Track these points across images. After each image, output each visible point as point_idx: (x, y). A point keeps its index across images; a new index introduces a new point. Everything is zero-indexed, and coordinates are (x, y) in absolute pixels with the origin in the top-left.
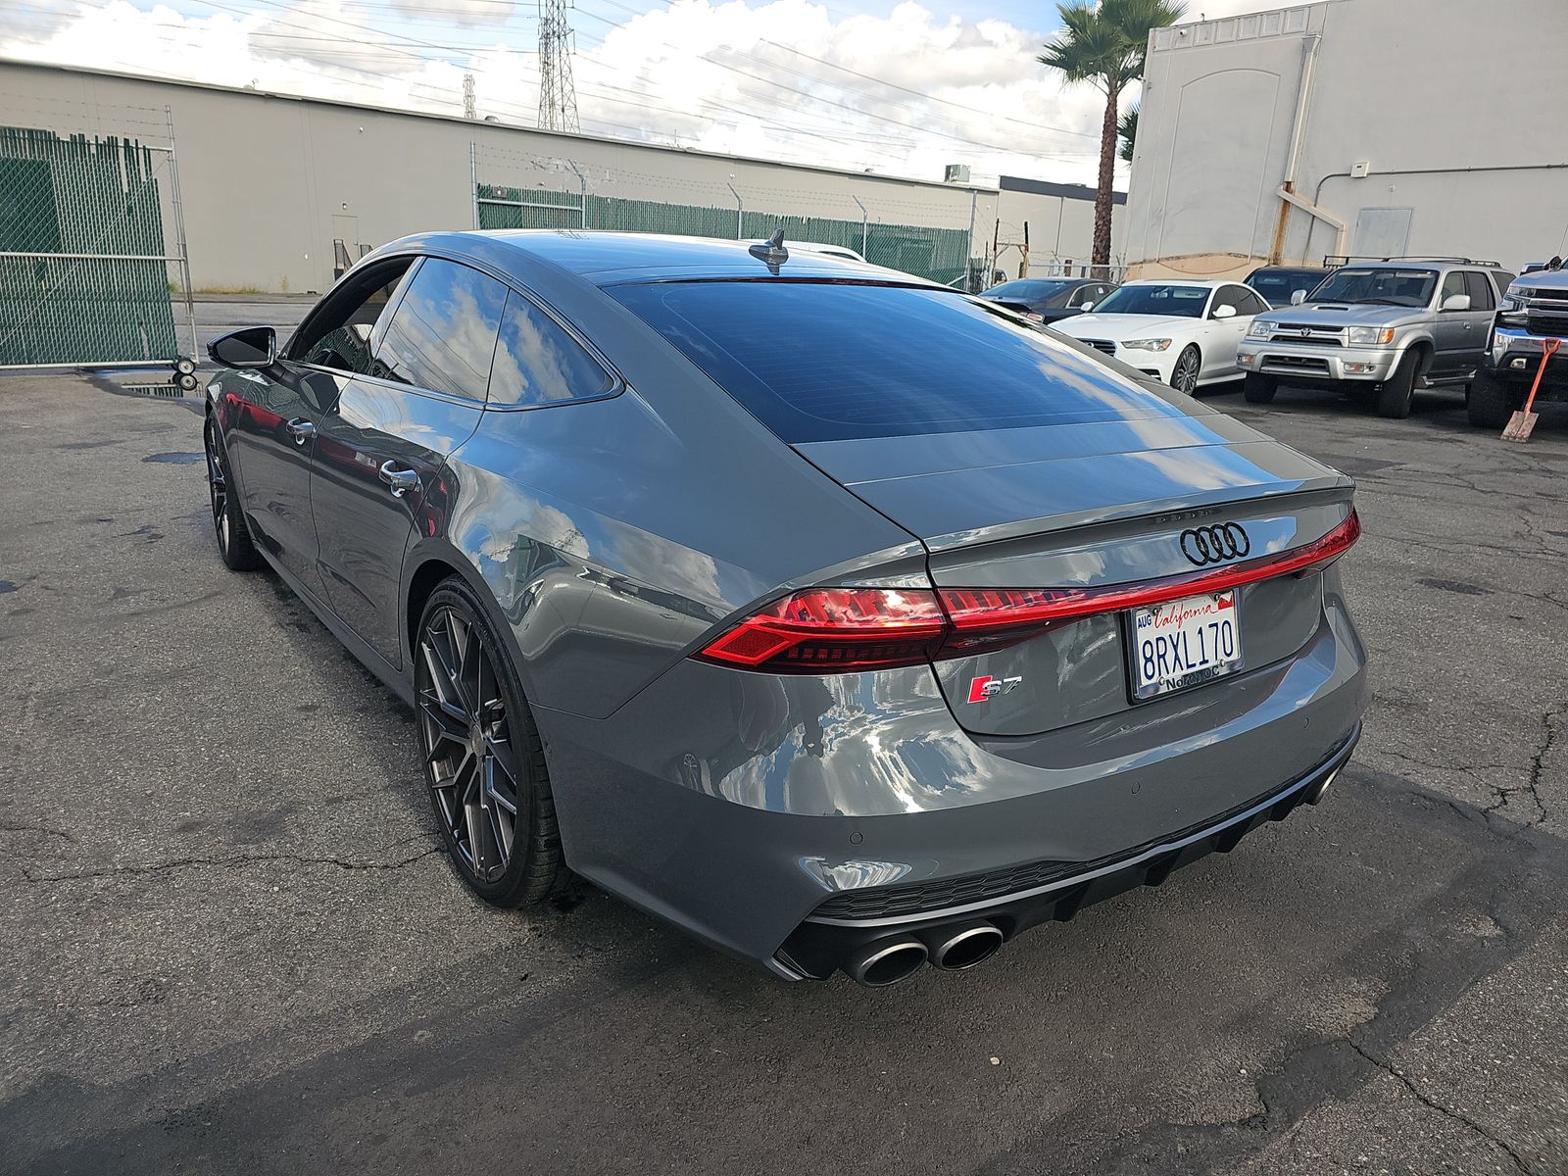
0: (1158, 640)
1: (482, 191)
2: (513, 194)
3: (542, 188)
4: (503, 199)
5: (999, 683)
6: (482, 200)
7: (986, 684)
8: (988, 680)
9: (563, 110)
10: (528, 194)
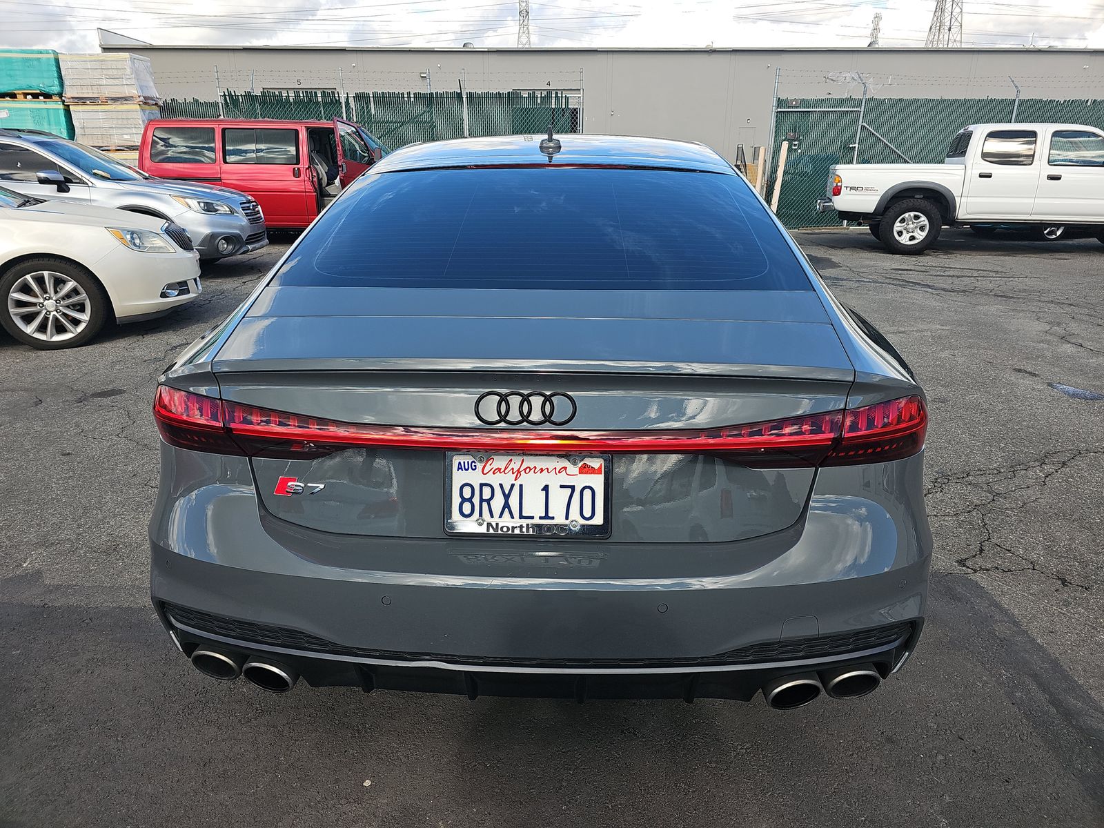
0: (482, 485)
1: (780, 103)
2: (805, 103)
3: (830, 97)
4: (796, 107)
5: (303, 485)
6: (779, 110)
7: (290, 484)
8: (294, 481)
9: (950, 30)
10: (816, 102)
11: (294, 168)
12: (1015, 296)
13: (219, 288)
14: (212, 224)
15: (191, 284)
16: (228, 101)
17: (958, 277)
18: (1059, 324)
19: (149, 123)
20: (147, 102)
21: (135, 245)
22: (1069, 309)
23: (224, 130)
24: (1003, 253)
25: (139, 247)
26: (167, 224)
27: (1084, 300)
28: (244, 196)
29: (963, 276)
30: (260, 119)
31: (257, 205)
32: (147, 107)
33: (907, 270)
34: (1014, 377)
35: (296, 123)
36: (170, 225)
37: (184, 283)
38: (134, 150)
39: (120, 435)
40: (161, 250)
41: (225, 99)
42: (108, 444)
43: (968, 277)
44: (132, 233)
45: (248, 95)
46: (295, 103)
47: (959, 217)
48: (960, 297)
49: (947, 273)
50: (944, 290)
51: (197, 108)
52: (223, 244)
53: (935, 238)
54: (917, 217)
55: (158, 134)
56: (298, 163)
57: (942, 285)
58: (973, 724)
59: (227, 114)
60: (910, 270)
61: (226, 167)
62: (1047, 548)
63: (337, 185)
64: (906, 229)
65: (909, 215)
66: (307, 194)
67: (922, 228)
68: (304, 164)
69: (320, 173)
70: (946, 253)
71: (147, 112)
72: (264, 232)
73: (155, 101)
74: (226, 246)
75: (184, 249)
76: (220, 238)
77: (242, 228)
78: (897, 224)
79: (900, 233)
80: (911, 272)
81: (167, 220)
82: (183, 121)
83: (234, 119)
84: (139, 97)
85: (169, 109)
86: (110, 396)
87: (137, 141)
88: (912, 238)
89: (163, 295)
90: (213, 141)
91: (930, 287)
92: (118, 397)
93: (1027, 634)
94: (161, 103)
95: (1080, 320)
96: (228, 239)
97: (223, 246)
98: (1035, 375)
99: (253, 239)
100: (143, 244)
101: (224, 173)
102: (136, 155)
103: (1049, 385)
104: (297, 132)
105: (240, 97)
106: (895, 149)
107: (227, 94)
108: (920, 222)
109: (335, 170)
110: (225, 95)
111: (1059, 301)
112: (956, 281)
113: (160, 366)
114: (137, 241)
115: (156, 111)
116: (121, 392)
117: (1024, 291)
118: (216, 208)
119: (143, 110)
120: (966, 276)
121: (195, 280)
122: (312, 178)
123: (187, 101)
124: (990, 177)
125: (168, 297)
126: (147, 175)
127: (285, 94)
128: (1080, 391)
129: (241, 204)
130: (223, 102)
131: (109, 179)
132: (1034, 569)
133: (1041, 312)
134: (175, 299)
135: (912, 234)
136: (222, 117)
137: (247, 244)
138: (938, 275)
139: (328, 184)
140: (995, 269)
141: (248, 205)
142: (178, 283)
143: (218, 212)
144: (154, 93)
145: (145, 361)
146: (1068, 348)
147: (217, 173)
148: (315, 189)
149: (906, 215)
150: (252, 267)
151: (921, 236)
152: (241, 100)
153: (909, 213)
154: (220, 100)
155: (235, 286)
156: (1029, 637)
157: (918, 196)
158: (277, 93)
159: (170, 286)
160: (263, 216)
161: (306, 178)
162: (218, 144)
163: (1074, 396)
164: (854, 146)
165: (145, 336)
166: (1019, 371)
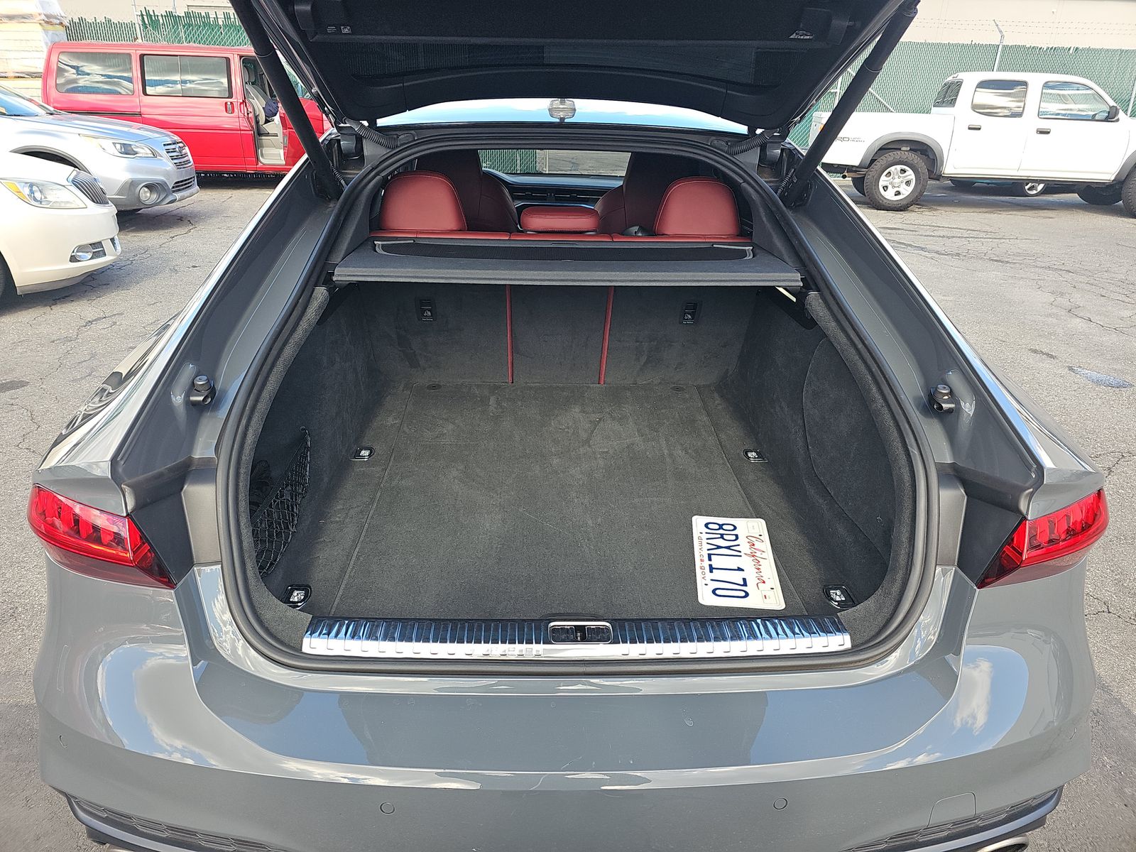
11: (226, 103)
12: (1010, 260)
13: (142, 244)
14: (132, 170)
15: (107, 246)
16: (147, 22)
17: (948, 238)
18: (1062, 294)
19: (54, 47)
20: (49, 21)
21: (35, 199)
22: (1069, 276)
23: (142, 56)
24: (987, 210)
25: (41, 202)
26: (75, 173)
27: (1080, 266)
28: (168, 136)
29: (953, 237)
30: (185, 44)
31: (184, 146)
32: (50, 27)
33: (895, 229)
34: (1032, 360)
35: (227, 50)
36: (78, 173)
37: (99, 244)
38: (36, 77)
39: (20, 446)
40: (68, 206)
41: (143, 19)
42: (6, 458)
43: (959, 237)
44: (31, 185)
45: (170, 15)
46: (225, 26)
47: (946, 172)
48: (955, 262)
49: (936, 233)
50: (937, 252)
51: (110, 28)
52: (145, 192)
53: (921, 193)
54: (903, 171)
55: (64, 58)
56: (230, 96)
57: (933, 248)
58: (1088, 838)
59: (145, 37)
60: (899, 229)
61: (147, 100)
62: (1118, 583)
63: (277, 123)
64: (891, 183)
65: (896, 169)
66: (242, 132)
67: (908, 183)
68: (237, 98)
69: (256, 107)
70: (931, 209)
71: (50, 33)
72: (194, 177)
73: (59, 19)
74: (148, 195)
75: (97, 203)
76: (143, 185)
77: (167, 174)
78: (883, 177)
79: (885, 188)
80: (900, 232)
81: (76, 167)
82: (95, 45)
83: (154, 44)
84: (40, 15)
85: (76, 30)
86: (9, 389)
87: (40, 67)
88: (898, 193)
89: (73, 259)
90: (130, 69)
91: (922, 249)
92: (19, 391)
93: (1121, 703)
94: (66, 23)
95: (1082, 290)
96: (151, 187)
97: (146, 195)
98: (1052, 357)
99: (181, 185)
100: (45, 198)
101: (145, 106)
102: (38, 83)
103: (1071, 369)
104: (228, 60)
105: (160, 18)
106: (877, 95)
107: (144, 13)
108: (906, 176)
109: (274, 106)
110: (142, 15)
111: (1056, 267)
112: (948, 242)
113: (72, 349)
114: (38, 195)
115: (61, 31)
116: (23, 384)
117: (1019, 254)
118: (134, 149)
119: (46, 31)
120: (957, 237)
121: (112, 240)
122: (248, 114)
123: (97, 21)
124: (979, 129)
125: (79, 261)
126: (52, 109)
127: (212, 16)
128: (1103, 377)
129: (164, 145)
130: (141, 23)
131: (5, 114)
132: (1109, 612)
133: (1041, 280)
134: (89, 264)
135: (897, 189)
136: (139, 41)
137: (174, 192)
138: (927, 236)
139: (267, 121)
140: (984, 229)
141: (173, 146)
142: (90, 244)
143: (138, 155)
144: (56, 10)
145: (53, 342)
146: (1078, 324)
147: (137, 107)
148: (252, 127)
149: (892, 169)
150: (182, 217)
151: (906, 191)
152: (161, 21)
153: (896, 166)
154: (138, 21)
155: (161, 242)
156: (1124, 707)
157: (904, 149)
158: (203, 14)
159: (81, 248)
160: (191, 160)
161: (240, 114)
162: (136, 73)
163: (1098, 382)
164: (835, 91)
165: (53, 307)
166: (1035, 351)
